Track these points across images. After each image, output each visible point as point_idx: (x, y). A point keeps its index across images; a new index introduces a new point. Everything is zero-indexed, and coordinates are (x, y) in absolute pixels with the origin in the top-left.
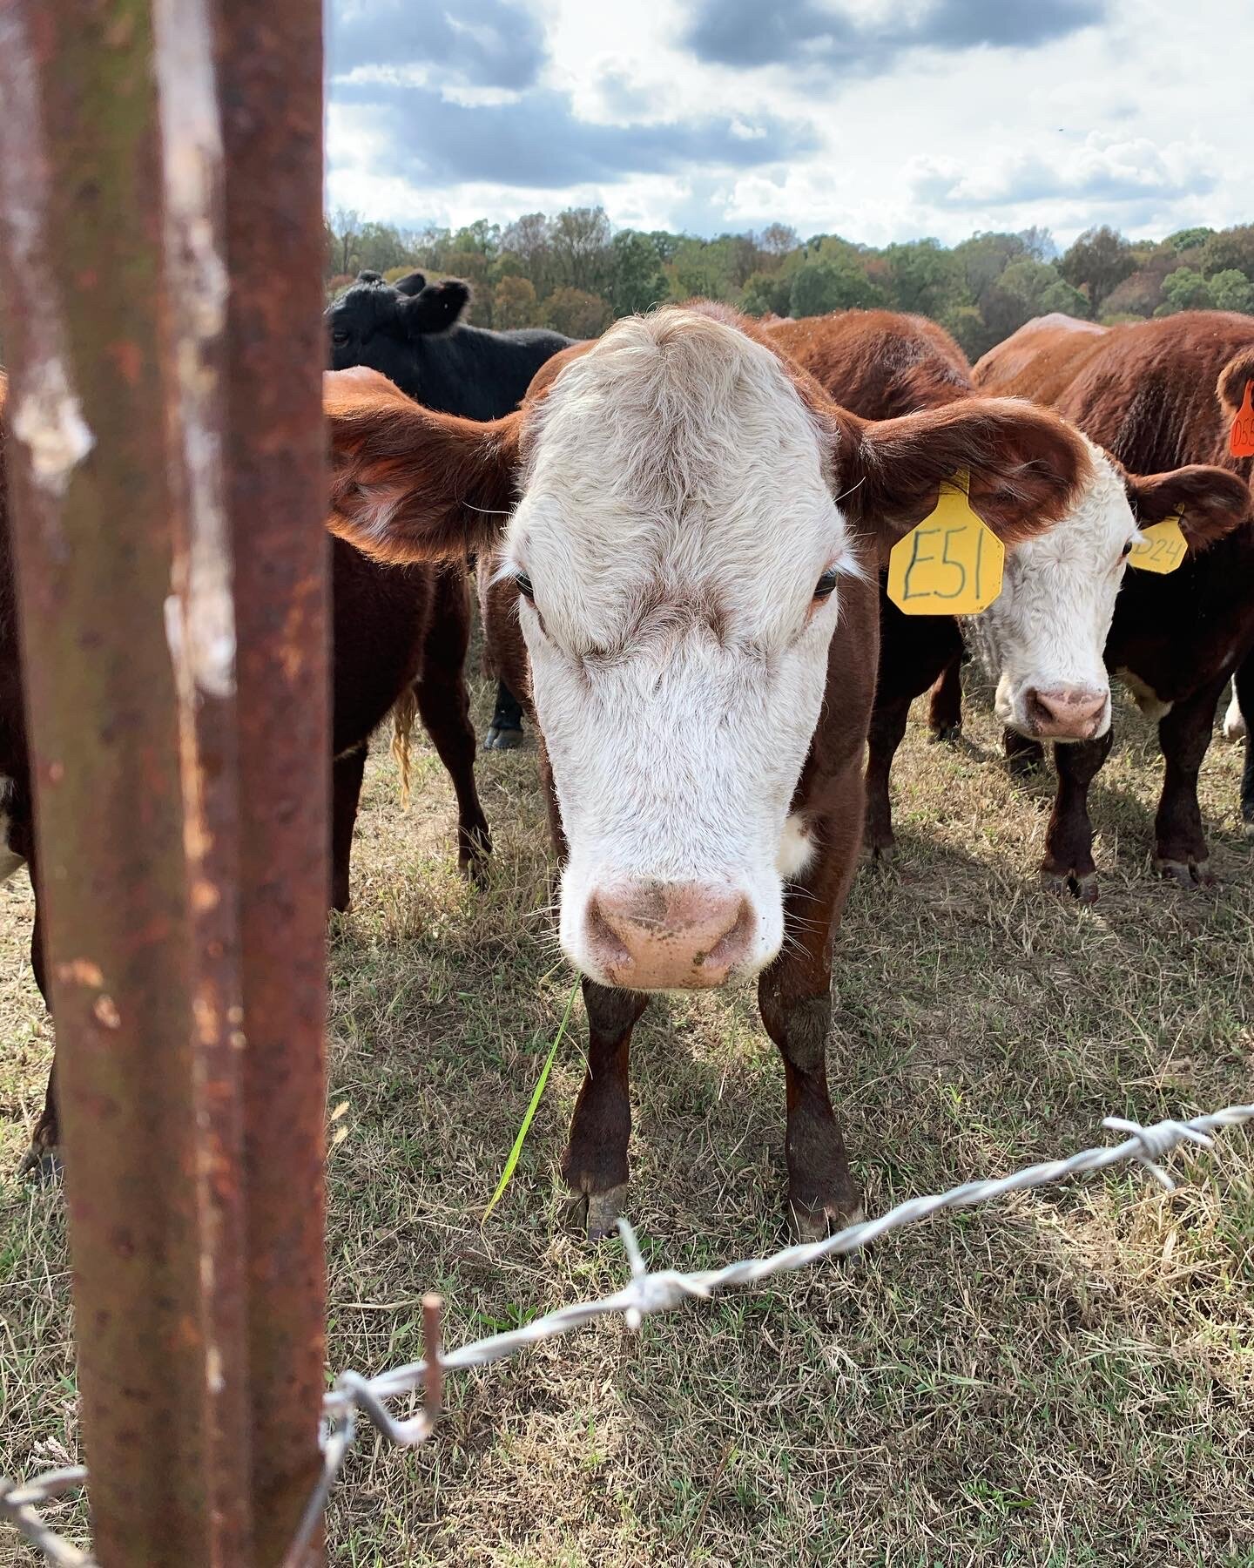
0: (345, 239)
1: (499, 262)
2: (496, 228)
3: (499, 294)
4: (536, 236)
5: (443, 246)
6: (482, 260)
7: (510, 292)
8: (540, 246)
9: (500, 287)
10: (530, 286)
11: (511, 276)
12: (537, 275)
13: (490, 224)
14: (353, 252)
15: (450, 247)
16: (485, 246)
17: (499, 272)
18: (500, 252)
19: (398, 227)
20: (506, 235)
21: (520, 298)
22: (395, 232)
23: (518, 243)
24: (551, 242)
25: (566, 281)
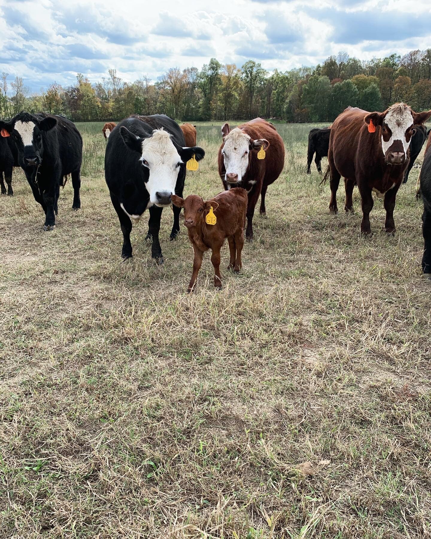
0: (340, 65)
1: (398, 70)
2: (399, 57)
3: (397, 83)
4: (415, 59)
5: (377, 65)
6: (392, 70)
7: (401, 81)
8: (417, 63)
9: (397, 80)
10: (410, 79)
11: (402, 75)
12: (413, 74)
13: (397, 56)
14: (343, 69)
15: (380, 66)
16: (394, 64)
17: (398, 74)
18: (400, 66)
19: (361, 60)
20: (403, 60)
21: (404, 84)
22: (360, 61)
23: (407, 62)
24: (421, 62)
25: (424, 77)
